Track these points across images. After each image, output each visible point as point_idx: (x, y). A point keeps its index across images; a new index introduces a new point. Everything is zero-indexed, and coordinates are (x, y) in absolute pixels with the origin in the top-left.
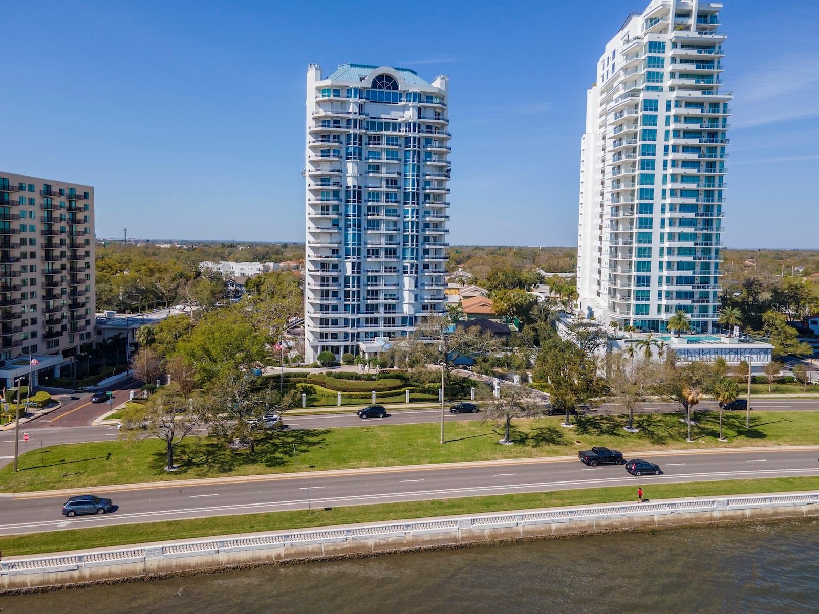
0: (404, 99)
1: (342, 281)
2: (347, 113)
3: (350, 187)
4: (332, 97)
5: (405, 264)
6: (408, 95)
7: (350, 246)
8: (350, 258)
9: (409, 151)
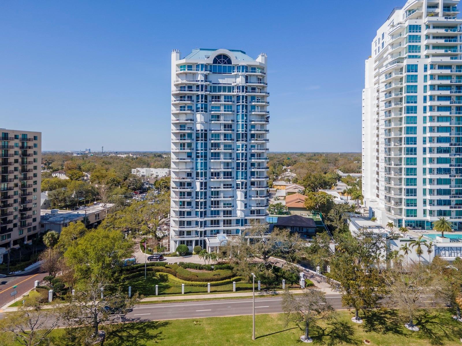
0: (236, 70)
1: (194, 195)
2: (197, 81)
3: (199, 131)
4: (186, 71)
5: (238, 182)
6: (238, 67)
7: (199, 171)
8: (199, 179)
9: (240, 105)
